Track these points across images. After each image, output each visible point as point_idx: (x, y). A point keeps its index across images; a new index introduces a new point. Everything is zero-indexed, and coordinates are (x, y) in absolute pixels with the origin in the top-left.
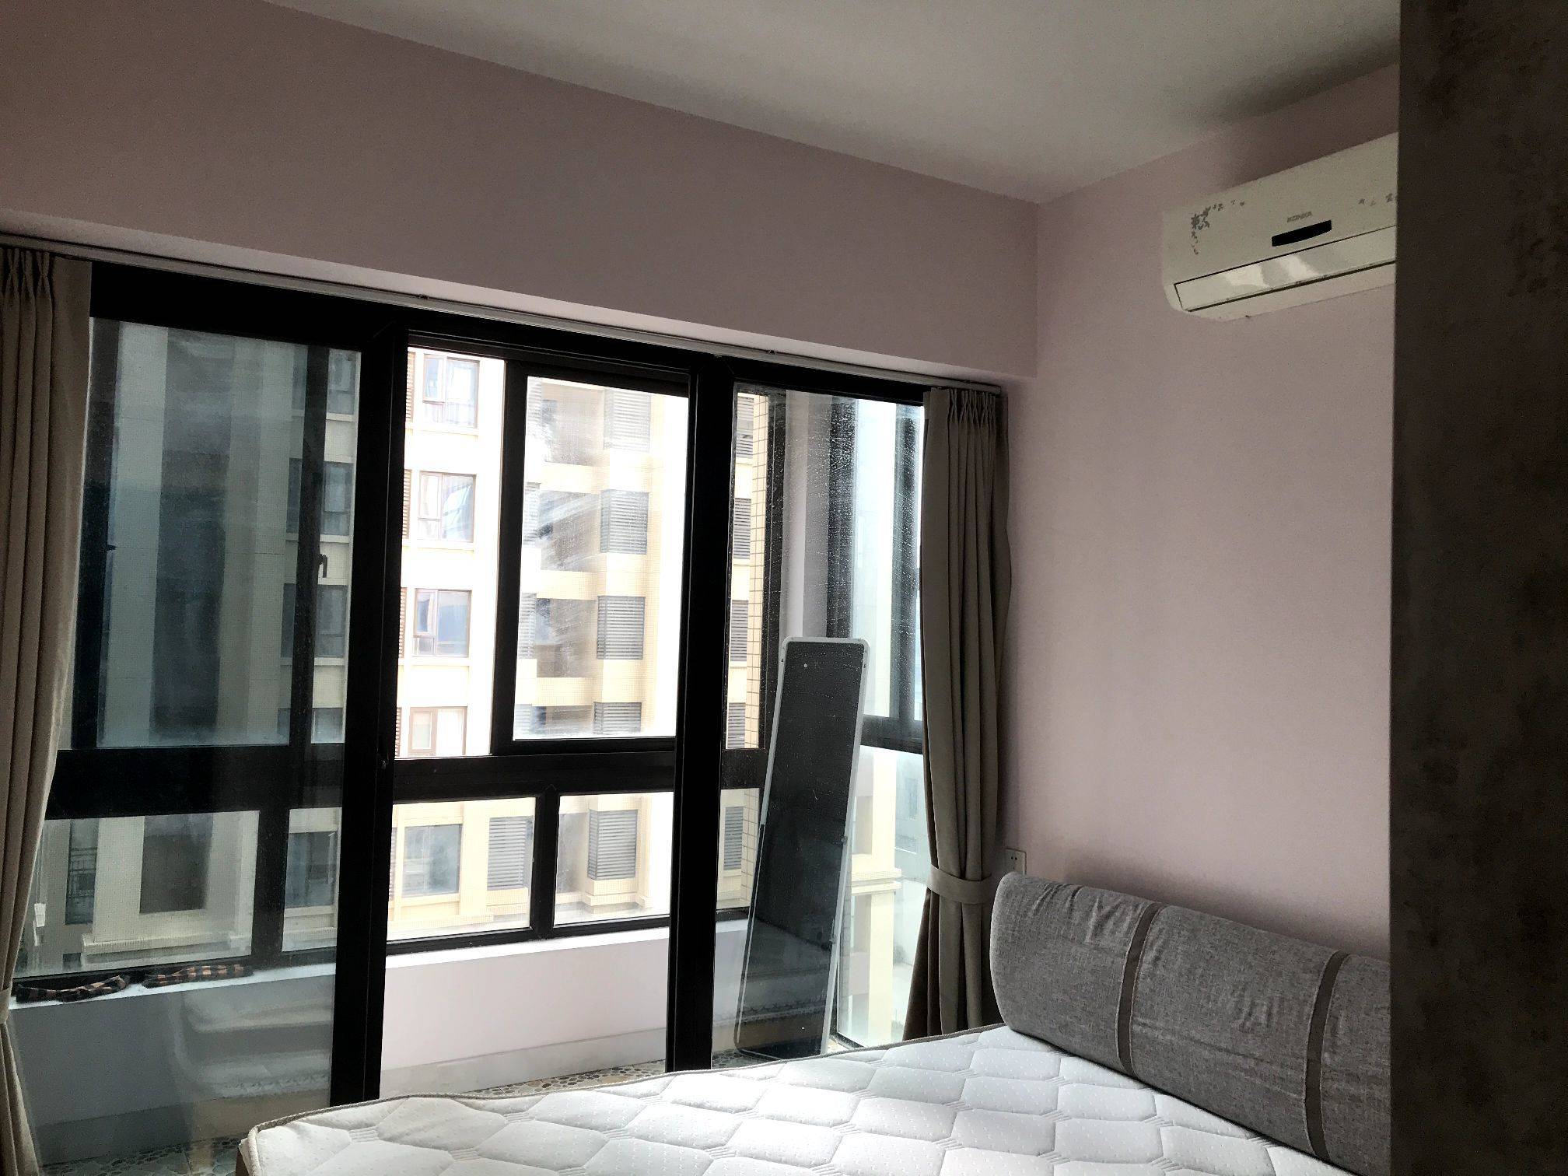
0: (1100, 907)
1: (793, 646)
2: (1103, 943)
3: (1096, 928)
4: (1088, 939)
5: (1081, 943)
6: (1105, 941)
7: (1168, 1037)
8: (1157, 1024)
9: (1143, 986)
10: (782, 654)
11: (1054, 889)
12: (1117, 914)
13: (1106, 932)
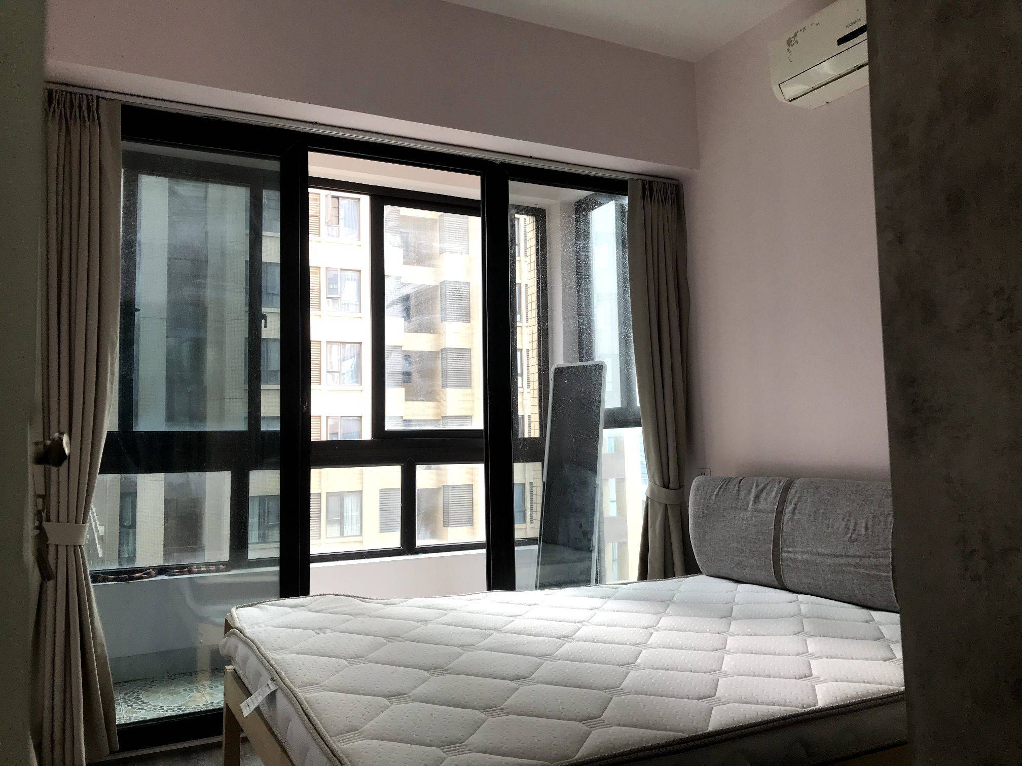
0: (757, 486)
1: (557, 370)
2: (760, 507)
3: (755, 498)
4: (750, 506)
5: (746, 509)
6: (762, 505)
7: (805, 556)
8: (797, 549)
9: (787, 528)
10: (551, 376)
11: (727, 481)
12: (768, 488)
13: (762, 500)
